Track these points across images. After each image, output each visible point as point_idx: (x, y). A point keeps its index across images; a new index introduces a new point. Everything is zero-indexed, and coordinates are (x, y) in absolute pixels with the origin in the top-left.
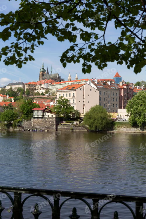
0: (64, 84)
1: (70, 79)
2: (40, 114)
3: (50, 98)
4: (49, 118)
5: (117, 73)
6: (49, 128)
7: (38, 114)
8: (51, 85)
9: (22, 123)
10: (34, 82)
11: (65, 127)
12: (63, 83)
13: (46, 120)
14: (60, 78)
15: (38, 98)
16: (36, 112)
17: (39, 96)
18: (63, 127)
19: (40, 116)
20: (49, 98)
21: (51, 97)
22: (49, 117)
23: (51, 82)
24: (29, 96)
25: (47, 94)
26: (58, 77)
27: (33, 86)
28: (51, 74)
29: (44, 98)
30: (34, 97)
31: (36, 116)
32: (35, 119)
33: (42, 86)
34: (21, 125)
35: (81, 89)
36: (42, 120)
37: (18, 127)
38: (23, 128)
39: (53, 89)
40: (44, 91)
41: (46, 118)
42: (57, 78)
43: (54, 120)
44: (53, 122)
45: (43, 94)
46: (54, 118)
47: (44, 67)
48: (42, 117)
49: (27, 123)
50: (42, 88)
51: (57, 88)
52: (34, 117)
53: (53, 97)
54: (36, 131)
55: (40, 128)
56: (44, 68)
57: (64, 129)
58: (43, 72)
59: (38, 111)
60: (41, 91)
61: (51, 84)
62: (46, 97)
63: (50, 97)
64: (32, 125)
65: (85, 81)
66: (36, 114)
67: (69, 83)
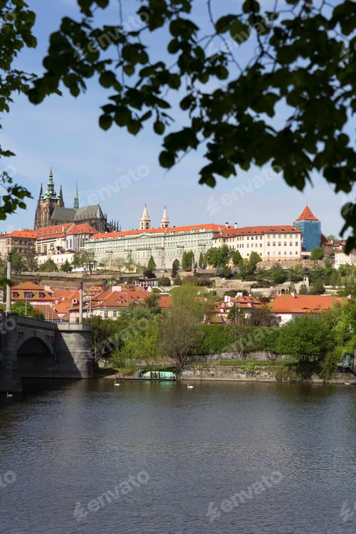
0: (136, 238)
1: (147, 224)
3: (94, 280)
5: (307, 209)
8: (91, 240)
10: (28, 230)
12: (132, 236)
14: (106, 220)
15: (51, 278)
17: (54, 274)
20: (90, 280)
21: (97, 277)
23: (88, 231)
24: (22, 273)
25: (79, 266)
26: (99, 217)
27: (26, 242)
28: (75, 207)
29: (73, 279)
30: (38, 276)
33: (59, 243)
34: (353, 366)
37: (340, 375)
39: (96, 252)
40: (70, 258)
42: (96, 219)
45: (67, 267)
47: (53, 186)
50: (58, 248)
51: (110, 249)
53: (105, 276)
56: (53, 190)
58: (51, 200)
60: (59, 259)
61: (87, 237)
62: (80, 276)
63: (93, 277)
65: (204, 230)
67: (150, 235)
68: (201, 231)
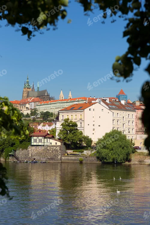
1: (62, 97)
2: (40, 141)
4: (52, 146)
6: (52, 159)
7: (38, 141)
8: (39, 105)
9: (17, 152)
10: (16, 101)
11: (73, 158)
12: (54, 103)
13: (48, 148)
14: (49, 96)
16: (35, 138)
18: (69, 158)
19: (40, 144)
22: (52, 144)
25: (33, 115)
26: (46, 94)
27: (15, 105)
28: (38, 91)
31: (35, 144)
32: (34, 148)
34: (15, 155)
35: (90, 109)
36: (43, 148)
37: (11, 158)
38: (17, 159)
40: (29, 112)
41: (48, 146)
42: (45, 96)
43: (58, 148)
44: (57, 151)
45: (28, 116)
46: (58, 146)
47: (28, 82)
48: (43, 144)
49: (23, 152)
50: (27, 108)
51: (46, 108)
52: (32, 144)
54: (35, 162)
55: (40, 158)
56: (28, 84)
57: (72, 160)
59: (38, 136)
60: (25, 112)
61: (38, 103)
62: (32, 119)
63: (37, 119)
64: (30, 155)
65: (81, 100)
66: (35, 141)
67: (61, 102)
68: (80, 100)
